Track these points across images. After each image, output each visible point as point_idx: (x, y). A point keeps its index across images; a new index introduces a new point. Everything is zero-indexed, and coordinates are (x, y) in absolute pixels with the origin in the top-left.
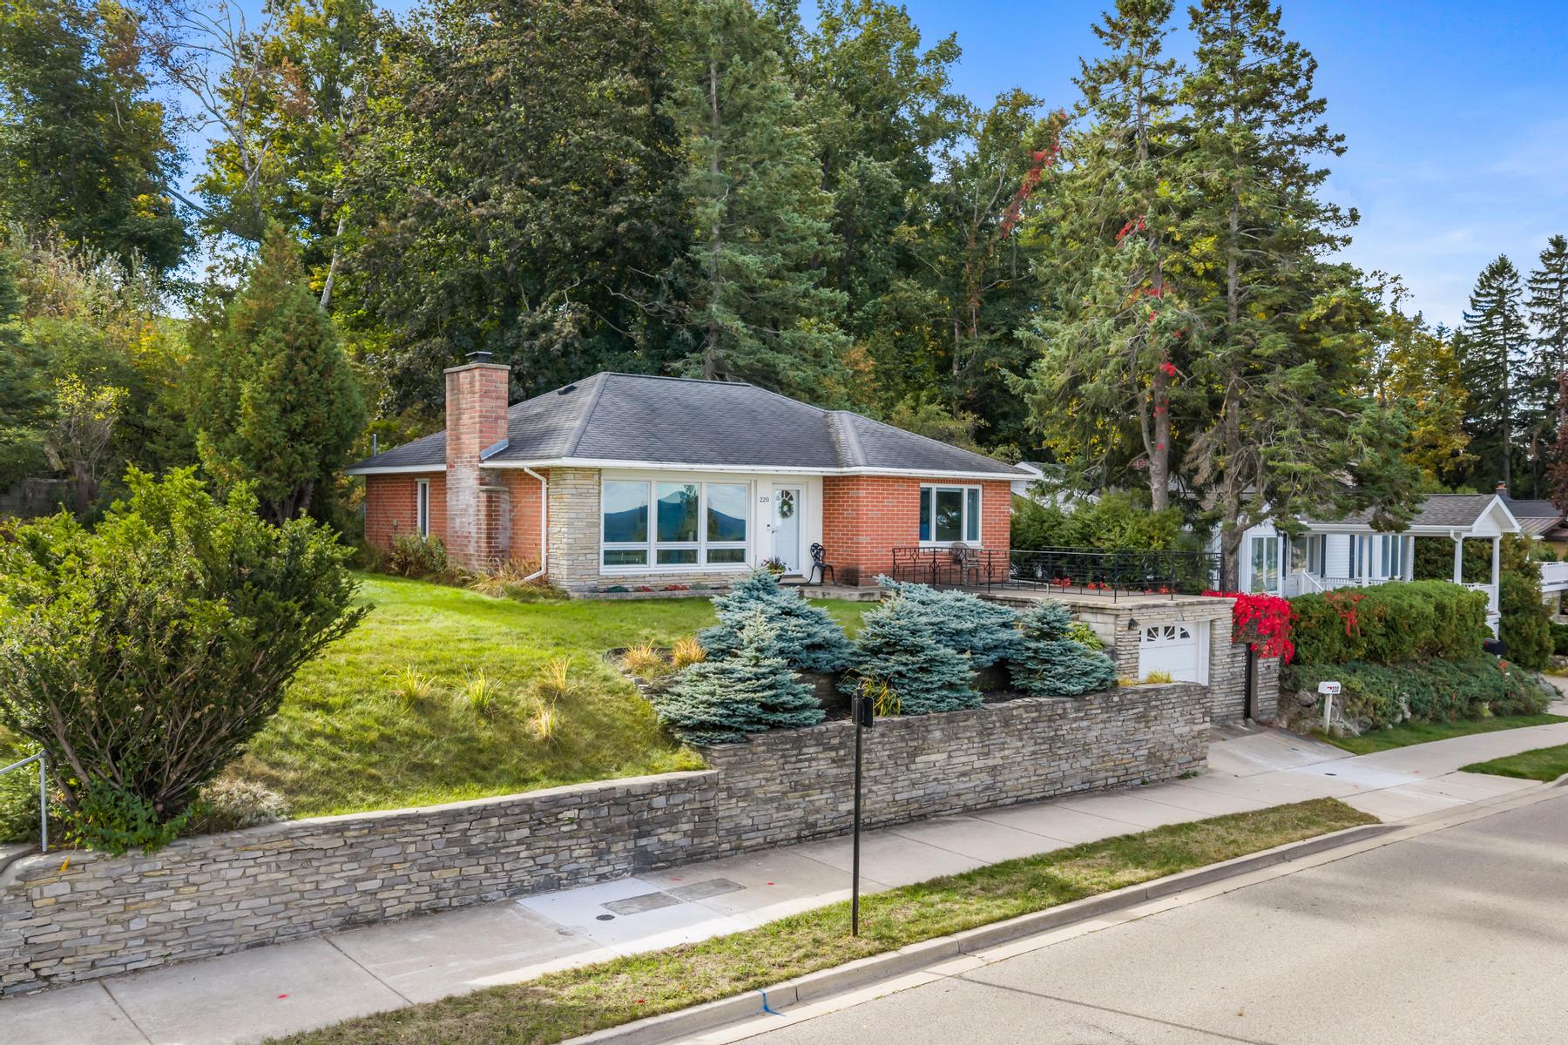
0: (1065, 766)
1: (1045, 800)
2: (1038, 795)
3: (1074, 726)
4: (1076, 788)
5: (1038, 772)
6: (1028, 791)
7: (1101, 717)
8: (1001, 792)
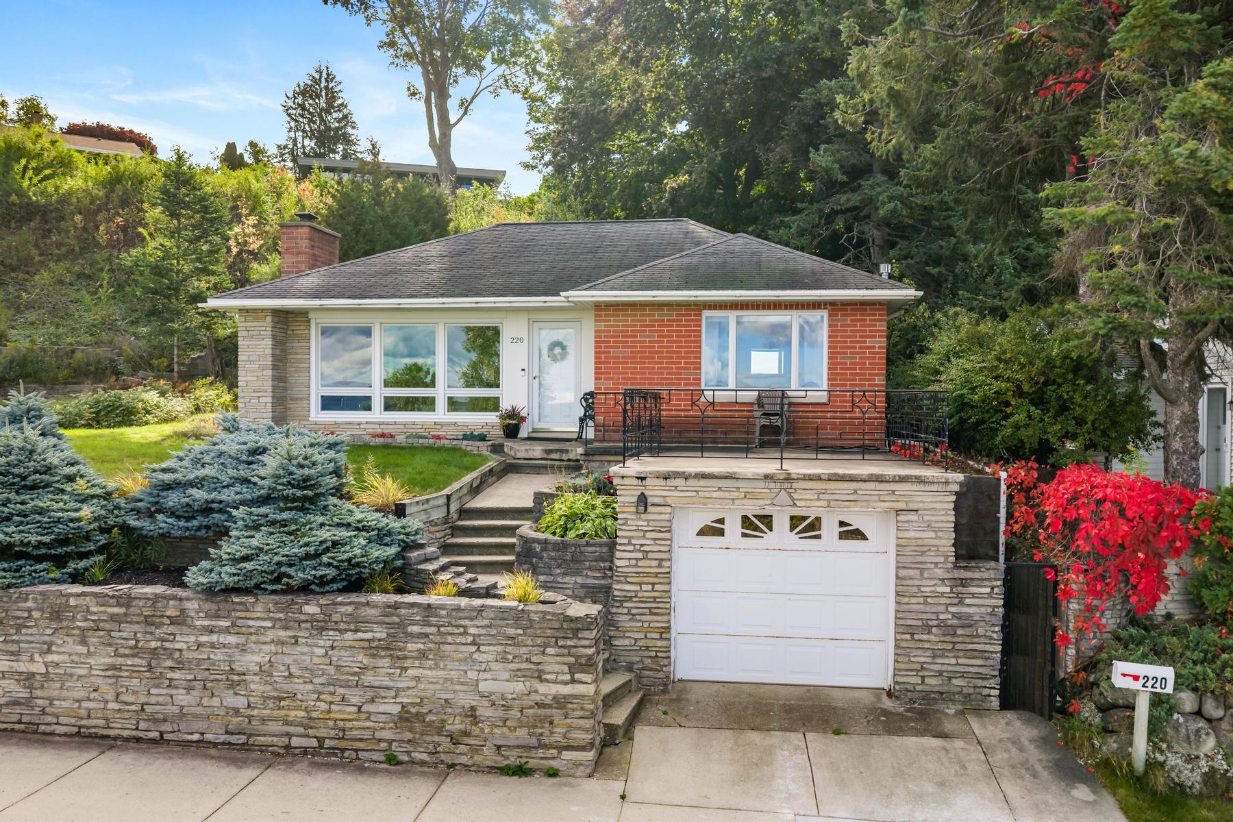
0: (182, 698)
1: (136, 742)
2: (126, 733)
3: (204, 639)
4: (209, 737)
5: (123, 698)
6: (102, 722)
7: (271, 635)
8: (43, 712)
